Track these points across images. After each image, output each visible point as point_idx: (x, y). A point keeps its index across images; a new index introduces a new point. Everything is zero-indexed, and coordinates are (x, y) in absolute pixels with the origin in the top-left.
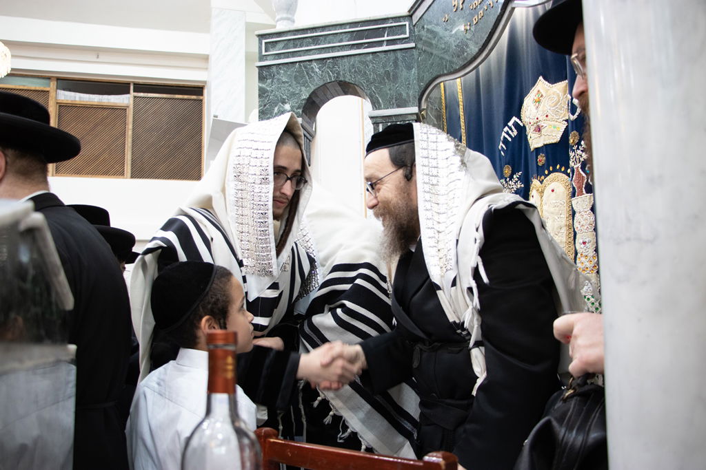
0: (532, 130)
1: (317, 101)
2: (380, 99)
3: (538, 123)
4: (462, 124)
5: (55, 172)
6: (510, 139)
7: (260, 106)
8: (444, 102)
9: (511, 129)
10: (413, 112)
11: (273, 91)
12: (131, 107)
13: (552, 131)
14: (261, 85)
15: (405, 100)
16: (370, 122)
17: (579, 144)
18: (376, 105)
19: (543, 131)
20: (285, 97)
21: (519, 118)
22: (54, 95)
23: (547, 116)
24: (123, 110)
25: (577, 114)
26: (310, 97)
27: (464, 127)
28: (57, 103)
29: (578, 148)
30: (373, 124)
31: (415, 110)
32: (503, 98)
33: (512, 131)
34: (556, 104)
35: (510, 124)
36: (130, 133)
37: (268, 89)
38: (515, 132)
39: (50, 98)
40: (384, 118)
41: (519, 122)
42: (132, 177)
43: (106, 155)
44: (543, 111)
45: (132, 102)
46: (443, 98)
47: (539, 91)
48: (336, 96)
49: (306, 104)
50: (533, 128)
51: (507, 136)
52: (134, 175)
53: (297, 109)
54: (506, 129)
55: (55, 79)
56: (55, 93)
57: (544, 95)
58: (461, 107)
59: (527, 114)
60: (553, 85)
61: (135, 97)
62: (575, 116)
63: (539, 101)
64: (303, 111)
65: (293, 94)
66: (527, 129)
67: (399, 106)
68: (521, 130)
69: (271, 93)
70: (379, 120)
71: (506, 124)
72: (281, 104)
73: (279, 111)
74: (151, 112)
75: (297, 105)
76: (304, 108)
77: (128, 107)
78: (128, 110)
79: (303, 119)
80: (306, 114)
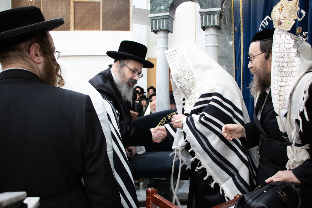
0: (276, 24)
1: (176, 4)
2: (204, 4)
3: (280, 21)
4: (241, 17)
5: (74, 29)
6: (264, 27)
7: (151, 7)
8: (233, 5)
9: (265, 22)
10: (219, 10)
12: (102, 2)
13: (287, 25)
15: (215, 4)
16: (199, 14)
17: (302, 33)
18: (202, 6)
19: (282, 25)
20: (161, 3)
21: (270, 17)
23: (285, 17)
24: (98, 3)
25: (302, 18)
26: (173, 3)
27: (242, 18)
28: (74, 2)
29: (301, 36)
30: (201, 15)
31: (220, 9)
32: (262, 6)
33: (266, 23)
34: (290, 12)
35: (265, 19)
36: (101, 13)
38: (267, 23)
40: (206, 13)
41: (270, 19)
42: (103, 30)
43: (92, 22)
44: (283, 15)
46: (232, 3)
47: (282, 4)
48: (184, 2)
49: (171, 6)
50: (277, 23)
51: (263, 25)
53: (167, 8)
54: (263, 21)
57: (285, 7)
58: (241, 8)
59: (275, 15)
60: (290, 1)
62: (301, 19)
63: (282, 10)
64: (169, 9)
65: (165, 2)
66: (274, 22)
67: (212, 7)
68: (271, 22)
70: (203, 14)
71: (263, 19)
72: (160, 6)
73: (159, 9)
74: (109, 3)
75: (167, 7)
76: (170, 8)
77: (100, 2)
78: (100, 3)
79: (169, 13)
80: (171, 10)
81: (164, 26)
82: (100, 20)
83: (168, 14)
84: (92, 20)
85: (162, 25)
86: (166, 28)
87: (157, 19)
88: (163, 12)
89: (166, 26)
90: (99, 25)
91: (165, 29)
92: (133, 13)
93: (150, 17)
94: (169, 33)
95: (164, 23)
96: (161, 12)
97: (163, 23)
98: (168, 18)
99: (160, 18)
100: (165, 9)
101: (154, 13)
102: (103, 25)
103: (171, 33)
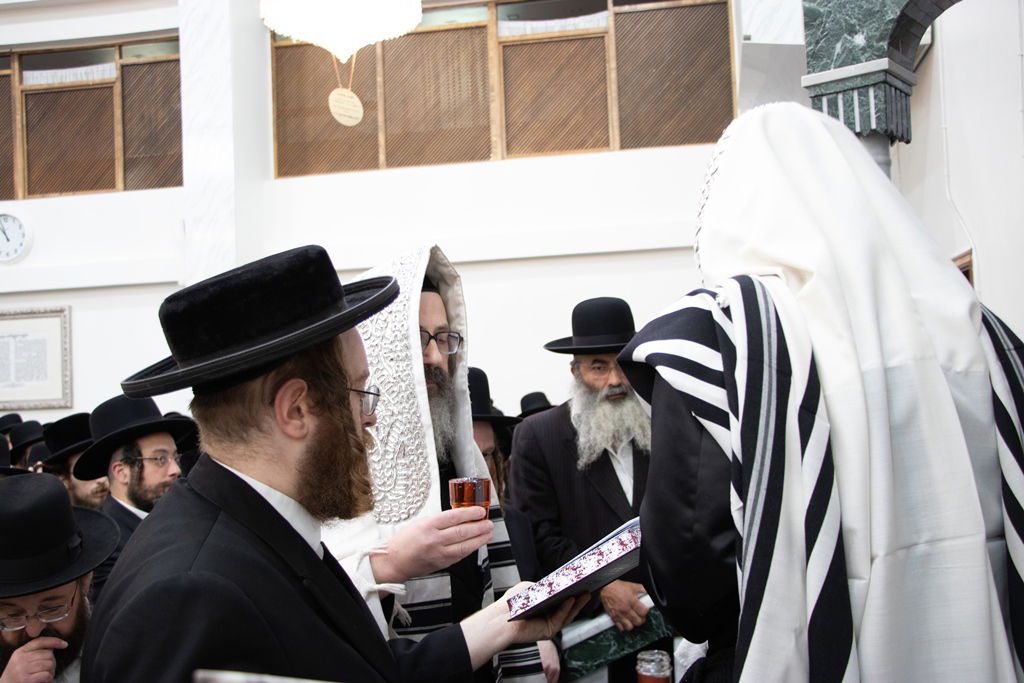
1: (919, 18)
5: (505, 153)
11: (830, 12)
12: (612, 31)
14: (807, 5)
20: (853, 21)
22: (495, 31)
24: (599, 38)
26: (903, 15)
28: (500, 43)
36: (612, 76)
37: (822, 10)
39: (489, 37)
42: (623, 147)
43: (578, 117)
45: (611, 23)
49: (895, 30)
52: (625, 144)
53: (878, 41)
55: (493, 5)
56: (495, 27)
61: (616, 14)
64: (890, 44)
65: (870, 14)
69: (828, 17)
72: (846, 35)
73: (844, 49)
74: (644, 35)
75: (878, 34)
76: (891, 37)
77: (606, 32)
78: (606, 38)
79: (886, 59)
80: (897, 48)
81: (869, 116)
82: (609, 105)
83: (883, 63)
84: (576, 109)
85: (861, 114)
86: (878, 124)
87: (837, 93)
88: (862, 58)
89: (878, 118)
90: (607, 128)
91: (875, 130)
92: (744, 64)
93: (807, 87)
94: (892, 143)
95: (868, 104)
96: (855, 60)
97: (864, 104)
98: (885, 82)
99: (850, 84)
100: (872, 47)
101: (825, 67)
102: (621, 127)
103: (903, 144)
